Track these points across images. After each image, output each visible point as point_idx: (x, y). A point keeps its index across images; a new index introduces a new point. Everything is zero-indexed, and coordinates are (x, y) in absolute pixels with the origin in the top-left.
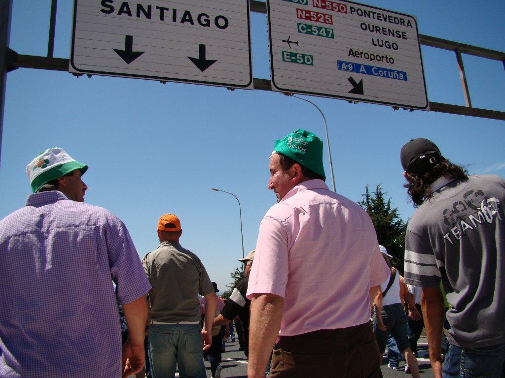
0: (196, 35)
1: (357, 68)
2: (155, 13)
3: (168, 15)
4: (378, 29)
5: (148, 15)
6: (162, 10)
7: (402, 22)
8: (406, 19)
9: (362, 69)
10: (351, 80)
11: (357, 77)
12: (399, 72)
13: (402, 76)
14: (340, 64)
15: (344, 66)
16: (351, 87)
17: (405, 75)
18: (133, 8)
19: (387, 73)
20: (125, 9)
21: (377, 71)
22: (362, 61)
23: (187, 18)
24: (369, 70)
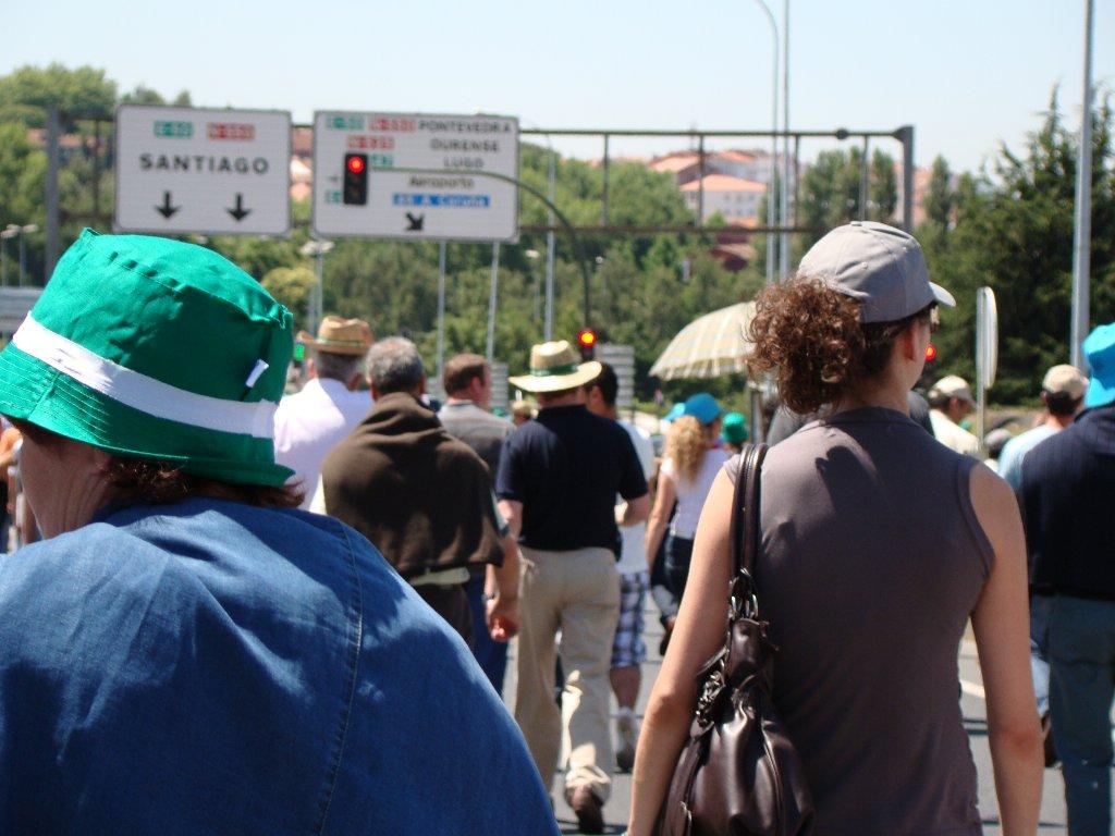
0: (233, 183)
1: (418, 200)
2: (193, 164)
3: (205, 165)
4: (455, 145)
5: (185, 167)
6: (199, 160)
7: (495, 128)
8: (502, 124)
9: (426, 200)
10: (409, 216)
11: (416, 212)
12: (478, 198)
13: (482, 202)
14: (396, 198)
15: (401, 200)
16: (407, 223)
17: (486, 201)
18: (171, 162)
19: (461, 201)
20: (163, 163)
21: (447, 200)
22: (427, 191)
23: (225, 165)
24: (434, 200)
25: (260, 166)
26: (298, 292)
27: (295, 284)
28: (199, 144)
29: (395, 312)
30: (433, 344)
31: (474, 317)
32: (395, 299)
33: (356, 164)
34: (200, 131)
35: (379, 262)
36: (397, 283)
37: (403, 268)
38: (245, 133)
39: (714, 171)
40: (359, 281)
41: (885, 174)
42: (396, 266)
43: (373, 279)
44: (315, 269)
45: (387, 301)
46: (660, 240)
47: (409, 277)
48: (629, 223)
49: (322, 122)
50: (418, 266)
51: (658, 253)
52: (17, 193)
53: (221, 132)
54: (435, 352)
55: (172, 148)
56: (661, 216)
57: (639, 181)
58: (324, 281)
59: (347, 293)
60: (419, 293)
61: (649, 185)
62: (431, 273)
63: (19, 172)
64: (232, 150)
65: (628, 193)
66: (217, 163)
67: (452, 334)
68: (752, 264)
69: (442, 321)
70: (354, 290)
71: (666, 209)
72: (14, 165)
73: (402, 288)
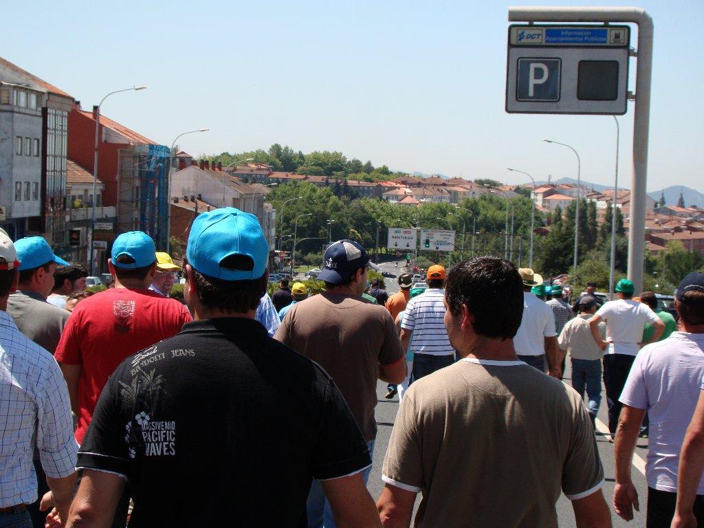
10: (436, 247)
39: (556, 192)
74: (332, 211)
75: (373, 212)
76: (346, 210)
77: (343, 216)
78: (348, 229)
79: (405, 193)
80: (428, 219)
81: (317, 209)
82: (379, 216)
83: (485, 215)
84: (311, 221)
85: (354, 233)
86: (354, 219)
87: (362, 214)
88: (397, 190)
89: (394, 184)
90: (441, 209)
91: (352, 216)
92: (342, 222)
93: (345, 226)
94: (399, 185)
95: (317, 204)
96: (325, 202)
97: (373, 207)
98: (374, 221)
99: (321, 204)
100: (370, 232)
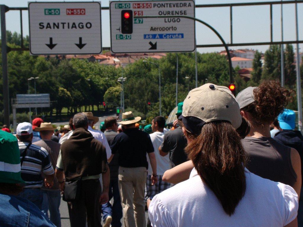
0: (78, 33)
1: (154, 36)
2: (61, 26)
3: (66, 25)
4: (169, 13)
5: (58, 27)
6: (63, 24)
7: (185, 5)
8: (188, 3)
9: (157, 36)
10: (151, 43)
11: (154, 41)
12: (179, 34)
13: (180, 36)
14: (145, 36)
15: (147, 37)
16: (150, 46)
17: (182, 35)
18: (52, 25)
19: (172, 36)
20: (49, 26)
21: (166, 36)
22: (158, 32)
23: (74, 26)
24: (161, 36)
25: (89, 25)
26: (117, 93)
27: (116, 91)
28: (63, 18)
29: (146, 98)
30: (158, 106)
31: (170, 97)
32: (146, 94)
33: (127, 15)
34: (63, 11)
35: (140, 83)
36: (146, 89)
37: (147, 85)
38: (82, 12)
39: (234, 56)
40: (135, 89)
41: (290, 50)
42: (145, 84)
43: (139, 89)
44: (122, 87)
45: (144, 94)
46: (223, 73)
47: (149, 87)
48: (213, 69)
49: (113, 5)
50: (152, 84)
51: (222, 77)
52: (34, 68)
53: (72, 12)
54: (159, 108)
55: (52, 19)
56: (223, 67)
57: (215, 57)
58: (124, 90)
59: (131, 93)
60: (153, 92)
61: (218, 58)
62: (157, 86)
63: (35, 62)
64: (77, 19)
65: (213, 61)
66: (71, 26)
67: (164, 102)
68: (251, 79)
69: (160, 99)
70: (134, 92)
71: (224, 65)
72: (33, 60)
73: (148, 90)
74: (40, 71)
75: (82, 72)
76: (55, 70)
77: (51, 76)
78: (57, 88)
79: (114, 62)
80: (134, 74)
81: (24, 69)
82: (88, 75)
83: (187, 67)
84: (19, 82)
85: (63, 91)
86: (63, 78)
87: (70, 73)
88: (108, 60)
89: (105, 57)
90: (145, 65)
91: (60, 76)
92: (50, 82)
93: (53, 84)
94: (109, 57)
95: (24, 65)
96: (32, 63)
97: (81, 67)
98: (83, 80)
99: (29, 65)
100: (79, 90)
